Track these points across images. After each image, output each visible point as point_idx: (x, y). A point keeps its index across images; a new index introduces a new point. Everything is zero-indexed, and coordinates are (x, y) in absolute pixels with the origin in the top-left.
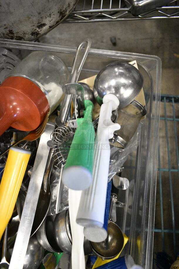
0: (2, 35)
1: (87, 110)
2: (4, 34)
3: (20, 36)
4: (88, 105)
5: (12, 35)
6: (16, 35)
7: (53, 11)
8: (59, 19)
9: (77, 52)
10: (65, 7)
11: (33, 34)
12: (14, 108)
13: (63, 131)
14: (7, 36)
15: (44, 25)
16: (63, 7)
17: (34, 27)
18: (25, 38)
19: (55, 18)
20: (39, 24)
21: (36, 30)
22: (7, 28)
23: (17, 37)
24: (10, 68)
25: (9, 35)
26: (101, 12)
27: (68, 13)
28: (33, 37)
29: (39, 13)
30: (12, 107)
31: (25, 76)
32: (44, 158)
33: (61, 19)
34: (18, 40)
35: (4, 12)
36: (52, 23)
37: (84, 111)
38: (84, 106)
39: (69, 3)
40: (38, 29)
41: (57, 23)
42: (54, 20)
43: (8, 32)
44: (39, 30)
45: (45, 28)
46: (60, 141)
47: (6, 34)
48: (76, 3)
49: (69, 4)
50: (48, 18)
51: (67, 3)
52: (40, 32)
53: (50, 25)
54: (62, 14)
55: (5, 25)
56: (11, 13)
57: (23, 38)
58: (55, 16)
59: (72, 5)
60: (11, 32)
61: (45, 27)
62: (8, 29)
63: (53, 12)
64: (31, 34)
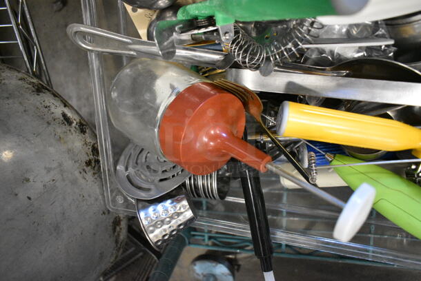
0: (96, 176)
1: (196, 13)
2: (94, 174)
3: (91, 150)
4: (188, 13)
5: (93, 162)
6: (91, 157)
7: (38, 103)
8: (48, 93)
9: (97, 51)
10: (27, 86)
11: (83, 131)
12: (212, 138)
13: (241, 52)
14: (96, 168)
15: (64, 115)
16: (28, 88)
17: (72, 131)
18: (93, 142)
19: (48, 99)
20: (66, 123)
21: (75, 128)
22: (84, 170)
23: (93, 155)
24: (144, 157)
25: (93, 165)
26: (17, 25)
27: (35, 80)
28: (87, 131)
29: (49, 123)
30: (212, 141)
31: (156, 130)
32: (292, 80)
33: (48, 90)
34: (98, 153)
35: (62, 175)
36: (58, 103)
37: (199, 18)
38: (189, 21)
39: (19, 80)
40: (74, 125)
41: (55, 95)
42: (52, 101)
43: (89, 167)
44: (75, 122)
45: (69, 114)
46: (260, 55)
47: (94, 169)
48: (15, 69)
49: (21, 79)
50: (53, 109)
51: (20, 82)
52: (78, 120)
53: (62, 106)
54: (39, 89)
55: (81, 173)
56: (60, 165)
57: (93, 146)
58: (46, 100)
59: (20, 75)
60: (88, 163)
61: (67, 113)
62: (85, 168)
63: (41, 104)
64: (84, 134)
